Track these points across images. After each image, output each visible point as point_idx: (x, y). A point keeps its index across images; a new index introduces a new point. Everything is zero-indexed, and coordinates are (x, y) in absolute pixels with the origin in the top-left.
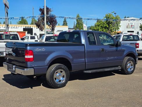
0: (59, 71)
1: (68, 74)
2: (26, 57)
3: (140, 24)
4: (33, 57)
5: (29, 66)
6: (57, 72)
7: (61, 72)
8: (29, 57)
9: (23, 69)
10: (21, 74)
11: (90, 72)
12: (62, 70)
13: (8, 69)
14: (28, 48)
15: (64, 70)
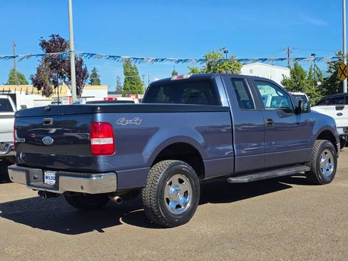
0: (175, 178)
1: (196, 186)
2: (95, 142)
3: (283, 75)
4: (112, 143)
5: (102, 168)
6: (170, 184)
7: (181, 181)
8: (102, 143)
9: (89, 177)
10: (81, 191)
11: (245, 179)
12: (183, 177)
13: (29, 184)
14: (99, 117)
15: (187, 175)
